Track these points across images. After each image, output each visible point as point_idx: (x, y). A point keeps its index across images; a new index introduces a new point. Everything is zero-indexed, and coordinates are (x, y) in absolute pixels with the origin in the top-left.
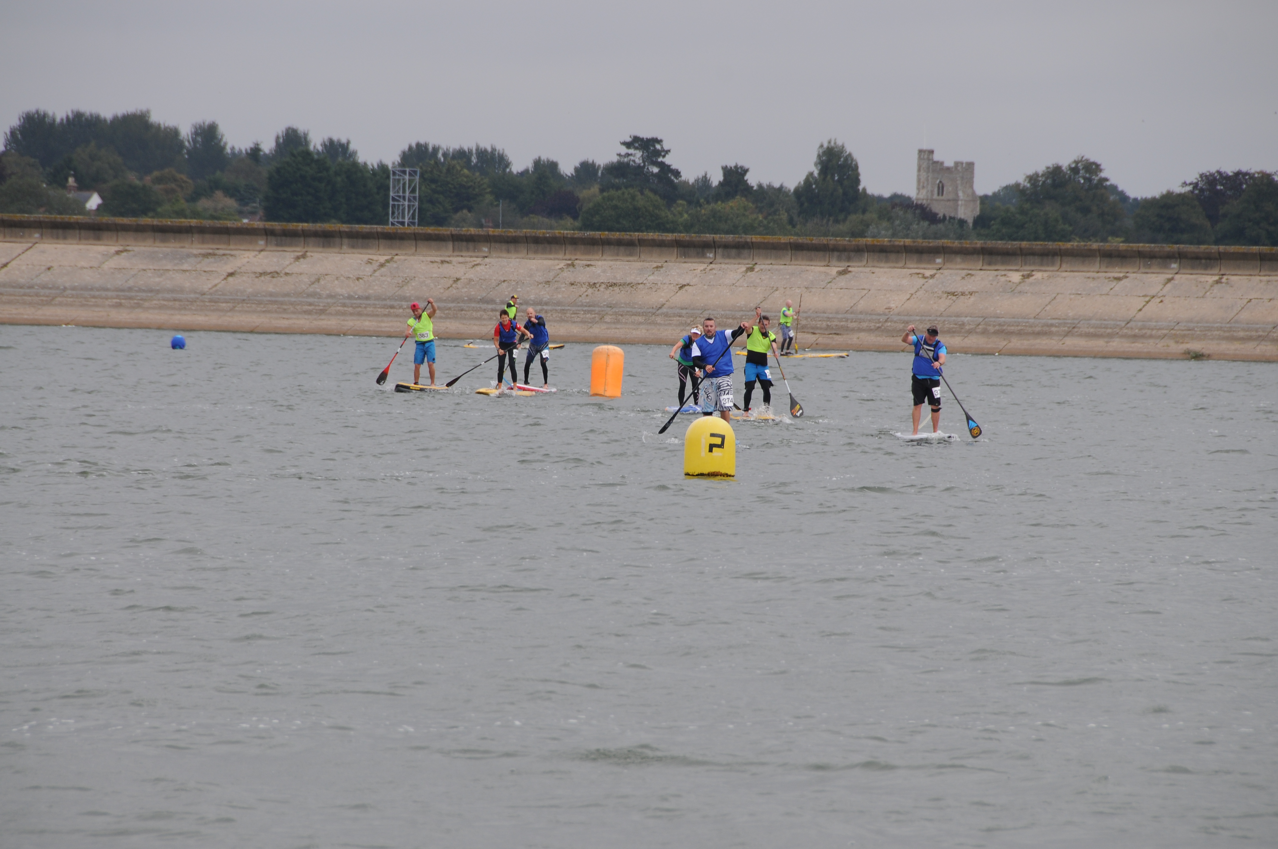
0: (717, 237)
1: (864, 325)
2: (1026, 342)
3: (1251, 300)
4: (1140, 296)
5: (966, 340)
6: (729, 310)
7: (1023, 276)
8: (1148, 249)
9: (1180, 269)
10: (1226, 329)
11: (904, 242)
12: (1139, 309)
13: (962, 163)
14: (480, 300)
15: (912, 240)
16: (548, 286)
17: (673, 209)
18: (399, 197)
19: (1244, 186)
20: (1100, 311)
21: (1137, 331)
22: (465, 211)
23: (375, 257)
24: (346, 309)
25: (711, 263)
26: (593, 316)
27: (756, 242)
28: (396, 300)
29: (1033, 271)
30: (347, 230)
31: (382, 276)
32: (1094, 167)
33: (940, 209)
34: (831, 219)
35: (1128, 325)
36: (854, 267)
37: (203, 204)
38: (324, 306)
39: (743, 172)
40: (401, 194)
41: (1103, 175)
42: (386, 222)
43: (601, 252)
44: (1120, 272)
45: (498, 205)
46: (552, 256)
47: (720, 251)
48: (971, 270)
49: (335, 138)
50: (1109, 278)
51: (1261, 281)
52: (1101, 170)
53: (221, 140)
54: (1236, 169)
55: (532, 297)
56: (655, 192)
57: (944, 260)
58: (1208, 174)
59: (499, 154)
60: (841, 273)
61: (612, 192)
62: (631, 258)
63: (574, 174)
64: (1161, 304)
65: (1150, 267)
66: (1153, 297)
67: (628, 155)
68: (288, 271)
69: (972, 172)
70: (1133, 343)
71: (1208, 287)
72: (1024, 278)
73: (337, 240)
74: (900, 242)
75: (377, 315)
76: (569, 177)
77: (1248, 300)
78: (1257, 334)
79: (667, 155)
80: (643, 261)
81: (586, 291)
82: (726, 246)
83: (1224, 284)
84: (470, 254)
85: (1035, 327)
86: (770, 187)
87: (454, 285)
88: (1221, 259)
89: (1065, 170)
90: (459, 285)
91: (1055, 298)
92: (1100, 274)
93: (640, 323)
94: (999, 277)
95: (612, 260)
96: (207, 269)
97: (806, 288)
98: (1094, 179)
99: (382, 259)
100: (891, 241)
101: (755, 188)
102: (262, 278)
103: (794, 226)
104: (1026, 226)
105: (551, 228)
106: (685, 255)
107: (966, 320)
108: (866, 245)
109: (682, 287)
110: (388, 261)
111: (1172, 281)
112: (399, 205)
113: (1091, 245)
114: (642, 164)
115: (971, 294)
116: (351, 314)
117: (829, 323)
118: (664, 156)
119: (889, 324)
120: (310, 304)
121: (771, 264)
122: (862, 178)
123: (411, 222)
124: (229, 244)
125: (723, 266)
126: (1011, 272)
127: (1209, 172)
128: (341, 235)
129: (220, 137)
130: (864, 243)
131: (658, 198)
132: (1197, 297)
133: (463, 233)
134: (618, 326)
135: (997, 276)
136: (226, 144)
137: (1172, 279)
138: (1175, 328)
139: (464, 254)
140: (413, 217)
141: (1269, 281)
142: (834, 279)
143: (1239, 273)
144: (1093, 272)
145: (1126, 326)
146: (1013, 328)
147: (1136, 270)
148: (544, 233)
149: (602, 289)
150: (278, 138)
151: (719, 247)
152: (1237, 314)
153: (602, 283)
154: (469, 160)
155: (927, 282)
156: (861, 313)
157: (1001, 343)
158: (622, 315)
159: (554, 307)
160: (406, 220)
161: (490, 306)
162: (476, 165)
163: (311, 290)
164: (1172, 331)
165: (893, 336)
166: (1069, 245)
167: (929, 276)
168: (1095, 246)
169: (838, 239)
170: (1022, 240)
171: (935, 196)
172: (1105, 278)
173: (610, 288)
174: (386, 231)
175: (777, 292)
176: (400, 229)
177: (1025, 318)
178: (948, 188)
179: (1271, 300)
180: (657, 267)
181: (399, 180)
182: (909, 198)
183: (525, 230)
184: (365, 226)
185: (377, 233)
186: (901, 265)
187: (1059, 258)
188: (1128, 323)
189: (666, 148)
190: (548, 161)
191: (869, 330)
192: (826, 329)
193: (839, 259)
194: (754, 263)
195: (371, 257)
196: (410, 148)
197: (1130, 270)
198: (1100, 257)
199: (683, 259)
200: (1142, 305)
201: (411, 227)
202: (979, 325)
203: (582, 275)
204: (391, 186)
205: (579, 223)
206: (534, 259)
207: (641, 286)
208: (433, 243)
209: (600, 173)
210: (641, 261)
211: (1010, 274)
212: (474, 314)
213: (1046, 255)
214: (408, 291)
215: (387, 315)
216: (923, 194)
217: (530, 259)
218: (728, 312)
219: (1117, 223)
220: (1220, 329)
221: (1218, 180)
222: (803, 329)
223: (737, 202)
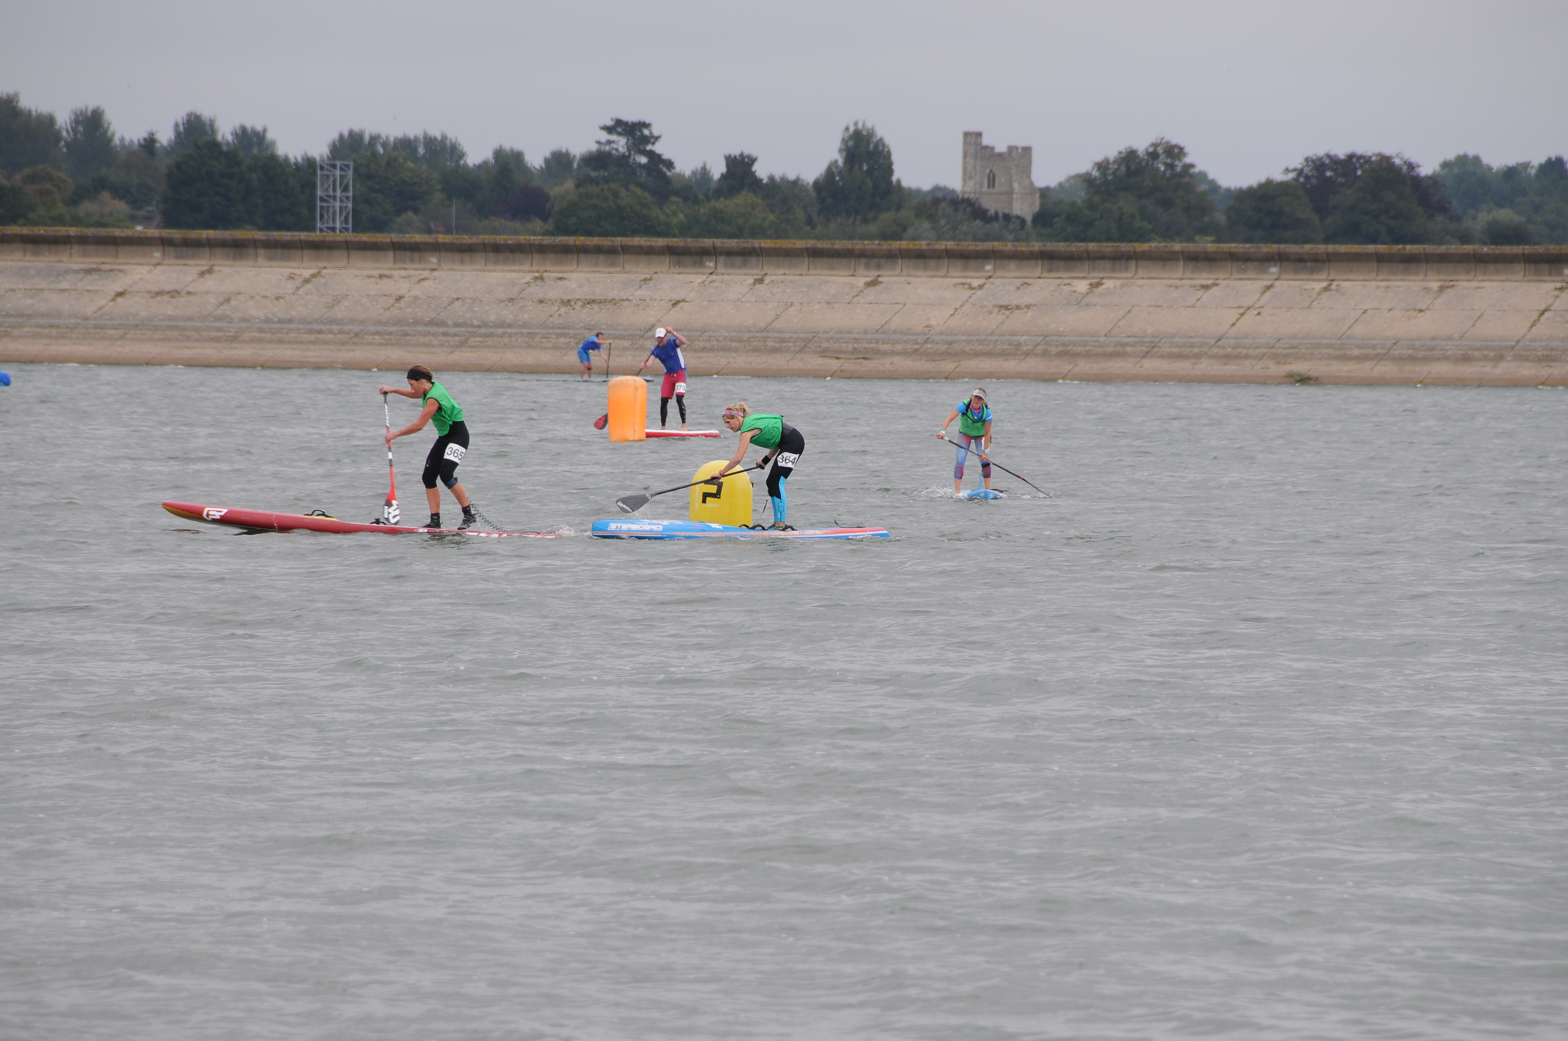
0: (718, 242)
1: (899, 347)
2: (1096, 366)
3: (1366, 310)
4: (1233, 308)
5: (1023, 363)
6: (735, 331)
7: (1091, 284)
8: (1241, 250)
9: (1280, 274)
10: (1336, 346)
11: (947, 245)
12: (1231, 323)
13: (1017, 148)
14: (430, 322)
15: (956, 243)
16: (509, 304)
17: (665, 207)
18: (329, 196)
19: (1359, 172)
20: (1185, 326)
21: (1229, 350)
22: (410, 213)
23: (298, 272)
24: (263, 335)
25: (711, 274)
26: (568, 340)
27: (765, 248)
28: (325, 323)
29: (1103, 278)
30: (263, 238)
31: (307, 294)
32: (1176, 150)
33: (991, 204)
34: (859, 218)
35: (1219, 343)
36: (886, 276)
37: (87, 207)
38: (236, 332)
39: (750, 162)
40: (331, 193)
41: (1188, 160)
42: (311, 228)
43: (575, 262)
44: (1208, 279)
45: (450, 206)
46: (516, 268)
47: (722, 259)
48: (1027, 278)
49: (248, 125)
50: (1195, 286)
51: (1378, 287)
52: (1185, 155)
53: (108, 128)
55: (492, 318)
56: (643, 187)
57: (995, 266)
58: (1314, 158)
59: (451, 142)
60: (869, 284)
61: (592, 189)
62: (612, 270)
63: (544, 167)
64: (1258, 317)
65: (1244, 271)
66: (1249, 308)
67: (609, 142)
68: (190, 289)
69: (1029, 160)
70: (1225, 364)
71: (1314, 296)
72: (1093, 287)
73: (251, 251)
74: (941, 245)
75: (301, 343)
76: (537, 170)
77: (1363, 311)
78: (1374, 352)
79: (657, 143)
80: (629, 272)
81: (559, 310)
82: (729, 253)
83: (1333, 292)
84: (416, 266)
85: (1107, 346)
86: (784, 179)
87: (396, 305)
88: (1329, 261)
89: (1141, 155)
90: (402, 303)
91: (1130, 311)
92: (1184, 282)
93: (625, 349)
94: (1062, 286)
95: (589, 272)
96: (91, 288)
97: (828, 303)
98: (1177, 166)
99: (307, 273)
100: (929, 244)
101: (765, 181)
102: (159, 298)
104: (1096, 223)
105: (516, 232)
106: (679, 264)
107: (1022, 339)
108: (900, 250)
110: (314, 276)
111: (1272, 289)
112: (328, 207)
113: (1172, 246)
114: (627, 154)
115: (1028, 307)
116: (270, 341)
117: (856, 345)
118: (653, 144)
119: (929, 346)
120: (219, 330)
121: (785, 274)
122: (895, 167)
123: (343, 228)
124: (117, 256)
125: (726, 277)
126: (1076, 280)
127: (1316, 156)
128: (255, 244)
129: (106, 125)
130: (897, 247)
131: (647, 194)
132: (1302, 308)
133: (406, 240)
135: (1060, 285)
136: (113, 134)
137: (1271, 286)
138: (1277, 345)
139: (407, 266)
140: (346, 221)
141: (1387, 287)
142: (862, 291)
143: (1352, 277)
144: (1176, 279)
145: (1216, 345)
146: (1079, 348)
147: (1227, 276)
148: (505, 240)
149: (577, 307)
150: (177, 125)
151: (721, 254)
152: (1350, 327)
153: (578, 300)
154: (415, 150)
155: (974, 294)
156: (894, 332)
157: (1065, 366)
159: (519, 330)
160: (338, 225)
161: (441, 330)
162: (424, 156)
163: (219, 312)
164: (1272, 350)
165: (934, 361)
166: (1145, 247)
167: (977, 286)
168: (1177, 247)
169: (866, 242)
170: (1092, 240)
171: (985, 189)
172: (1191, 286)
173: (587, 306)
174: (311, 239)
175: (792, 309)
176: (329, 237)
177: (1094, 336)
178: (1000, 179)
179: (1390, 310)
180: (645, 280)
181: (328, 176)
182: (953, 191)
183: (482, 237)
184: (284, 233)
185: (300, 241)
186: (942, 272)
187: (1134, 262)
188: (1219, 340)
189: (656, 133)
190: (512, 150)
191: (904, 353)
192: (853, 353)
193: (867, 267)
194: (763, 273)
195: (293, 271)
196: (341, 137)
197: (1221, 276)
198: (1184, 260)
199: (677, 269)
200: (1236, 319)
201: (342, 235)
202: (1037, 345)
203: (553, 290)
204: (319, 183)
205: (550, 225)
206: (494, 271)
207: (626, 303)
208: (369, 254)
209: (575, 165)
210: (625, 273)
211: (1076, 282)
212: (422, 340)
213: (1120, 259)
214: (339, 312)
215: (314, 343)
216: (971, 186)
217: (489, 271)
218: (733, 334)
219: (1206, 219)
220: (1329, 346)
221: (1327, 165)
222: (824, 353)
223: (743, 198)
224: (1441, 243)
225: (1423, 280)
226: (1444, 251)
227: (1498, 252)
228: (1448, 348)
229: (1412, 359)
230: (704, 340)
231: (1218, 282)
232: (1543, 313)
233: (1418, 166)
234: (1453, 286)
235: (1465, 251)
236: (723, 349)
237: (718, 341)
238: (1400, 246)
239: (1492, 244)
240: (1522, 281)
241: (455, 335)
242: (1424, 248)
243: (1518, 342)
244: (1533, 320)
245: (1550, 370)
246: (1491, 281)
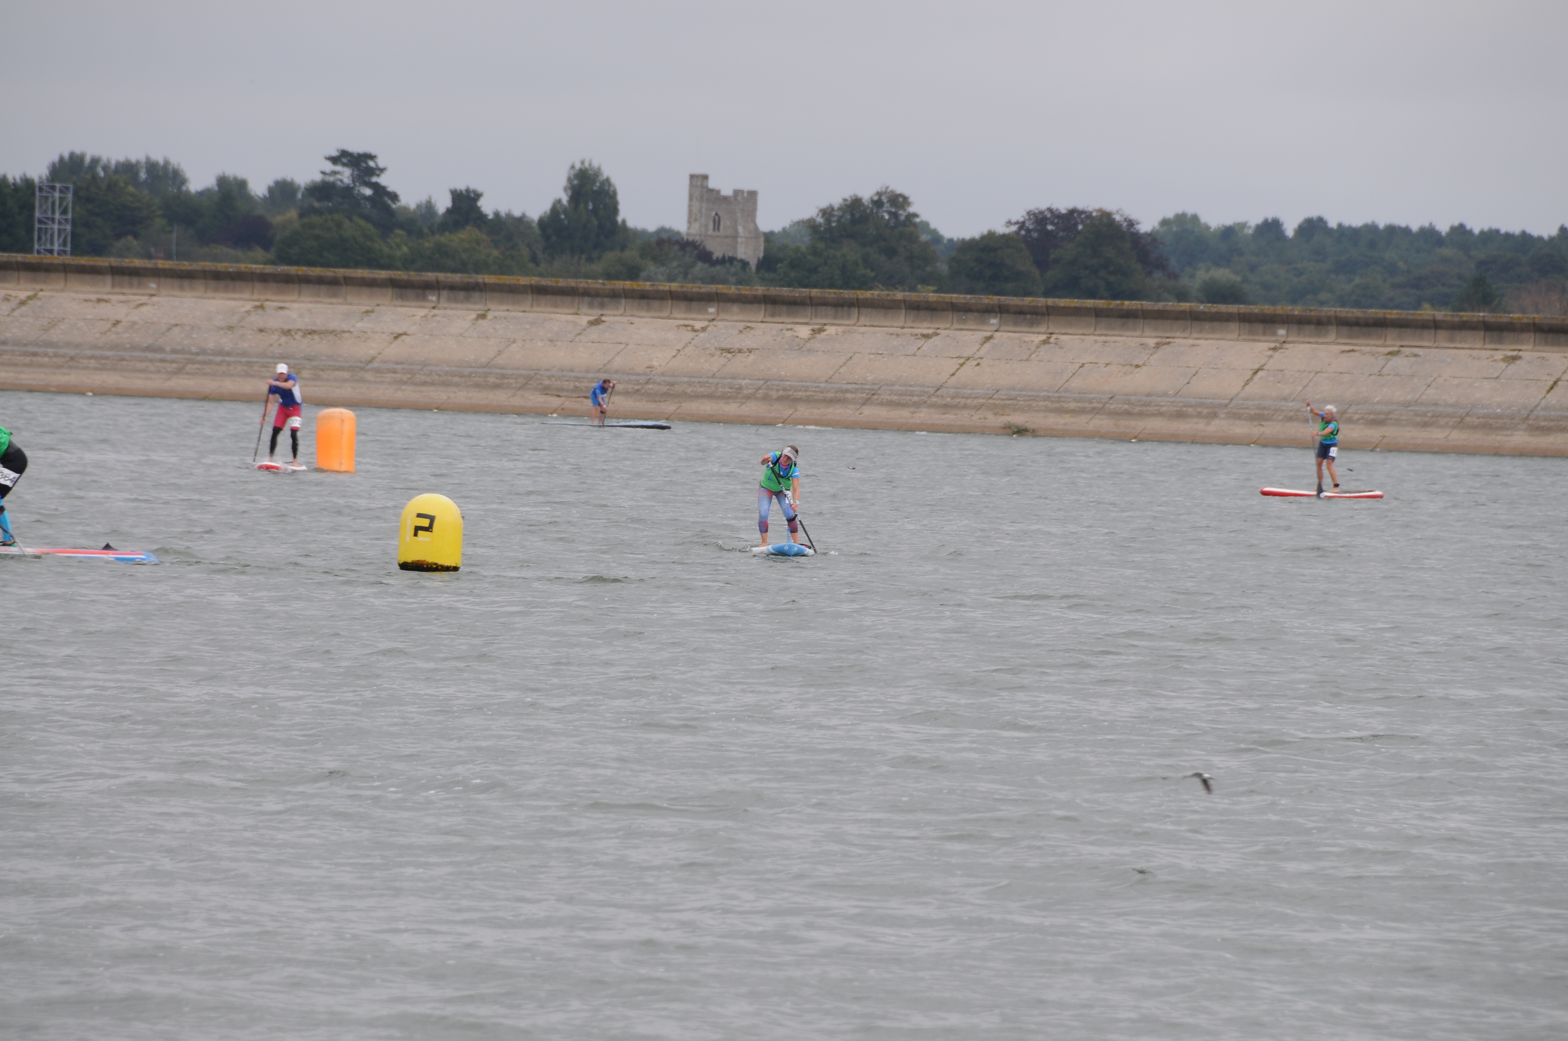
0: (441, 276)
2: (815, 411)
3: (1083, 364)
4: (953, 358)
5: (743, 407)
6: (456, 366)
7: (813, 330)
8: (963, 301)
9: (1000, 325)
10: (1053, 399)
11: (670, 286)
12: (951, 373)
13: (742, 192)
14: (147, 348)
15: (679, 284)
16: (229, 332)
17: (389, 240)
18: (47, 218)
19: (1080, 227)
20: (905, 374)
21: (948, 399)
22: (130, 238)
23: (13, 293)
25: (434, 308)
27: (489, 284)
28: (40, 346)
29: (825, 324)
31: (22, 316)
32: (901, 199)
33: (716, 247)
34: (584, 256)
35: (938, 392)
36: (610, 315)
39: (476, 197)
40: (49, 215)
41: (911, 210)
42: (29, 250)
43: (297, 292)
44: (929, 328)
45: (171, 232)
46: (236, 296)
47: (445, 293)
48: (750, 322)
50: (916, 335)
51: (1096, 341)
52: (909, 204)
54: (1071, 207)
55: (211, 345)
56: (367, 218)
57: (718, 309)
58: (1037, 211)
59: (172, 168)
60: (592, 323)
61: (315, 219)
62: (334, 300)
63: (267, 195)
64: (977, 368)
65: (965, 322)
66: (968, 359)
67: (334, 173)
69: (755, 204)
70: (944, 414)
71: (1033, 348)
72: (815, 333)
74: (666, 286)
75: (15, 365)
76: (261, 198)
77: (1081, 365)
78: (1091, 406)
79: (382, 176)
80: (350, 304)
81: (279, 339)
82: (452, 287)
83: (1052, 345)
84: (135, 291)
85: (827, 392)
86: (509, 216)
87: (113, 329)
88: (1048, 314)
89: (866, 203)
90: (119, 329)
91: (851, 358)
92: (905, 330)
93: (345, 380)
94: (784, 331)
95: (311, 302)
97: (550, 341)
98: (901, 215)
99: (23, 295)
100: (653, 285)
101: (491, 217)
103: (537, 264)
104: (820, 269)
105: (237, 260)
106: (402, 297)
107: (744, 382)
108: (624, 290)
109: (397, 337)
110: (30, 298)
111: (991, 340)
112: (46, 229)
113: (894, 295)
114: (352, 185)
115: (750, 351)
117: (577, 384)
118: (378, 175)
119: (651, 386)
121: (508, 310)
122: (621, 207)
123: (61, 250)
125: (449, 312)
126: (798, 326)
127: (1038, 209)
130: (621, 287)
131: (370, 226)
132: (1021, 360)
133: (125, 265)
134: (318, 383)
135: (782, 330)
137: (991, 337)
138: (994, 397)
139: (124, 291)
140: (65, 244)
141: (1106, 342)
142: (585, 330)
143: (1071, 331)
144: (897, 327)
145: (936, 394)
146: (800, 393)
147: (948, 326)
148: (226, 268)
149: (298, 337)
151: (444, 288)
152: (1067, 381)
153: (299, 330)
154: (136, 174)
155: (697, 336)
156: (617, 372)
157: (786, 411)
158: (322, 370)
159: (238, 359)
160: (56, 247)
161: (159, 356)
162: (146, 181)
164: (990, 401)
165: (655, 402)
166: (868, 294)
167: (699, 328)
168: (899, 295)
169: (590, 281)
170: (815, 287)
171: (710, 232)
172: (912, 335)
173: (309, 336)
174: (27, 261)
175: (514, 345)
176: (47, 259)
177: (815, 382)
178: (725, 222)
179: (1107, 364)
180: (367, 312)
181: (46, 198)
182: (678, 233)
183: (202, 263)
185: (17, 263)
186: (665, 314)
187: (856, 310)
188: (938, 389)
189: (381, 165)
190: (235, 179)
192: (574, 391)
193: (591, 306)
194: (486, 308)
195: (9, 292)
196: (61, 159)
197: (941, 326)
198: (906, 308)
199: (399, 302)
200: (955, 369)
201: (60, 257)
202: (759, 388)
203: (274, 319)
204: (37, 204)
205: (271, 255)
206: (214, 298)
207: (347, 335)
208: (87, 277)
209: (299, 196)
210: (347, 304)
211: (798, 328)
212: (139, 365)
213: (841, 306)
214: (55, 335)
215: (29, 365)
216: (696, 229)
217: (209, 298)
218: (454, 369)
219: (929, 269)
220: (1047, 399)
221: (1049, 218)
222: (546, 390)
223: (467, 234)
224: (1158, 300)
225: (1141, 337)
226: (1161, 308)
227: (1214, 310)
228: (1162, 404)
229: (1128, 414)
230: (425, 374)
231: (939, 331)
232: (1256, 372)
233: (1138, 223)
234: (1169, 343)
235: (1182, 309)
236: (445, 384)
237: (439, 375)
238: (1118, 302)
239: (1209, 302)
240: (1237, 340)
241: (172, 362)
242: (1142, 304)
243: (1232, 400)
244: (1246, 379)
245: (1262, 429)
246: (1207, 339)
